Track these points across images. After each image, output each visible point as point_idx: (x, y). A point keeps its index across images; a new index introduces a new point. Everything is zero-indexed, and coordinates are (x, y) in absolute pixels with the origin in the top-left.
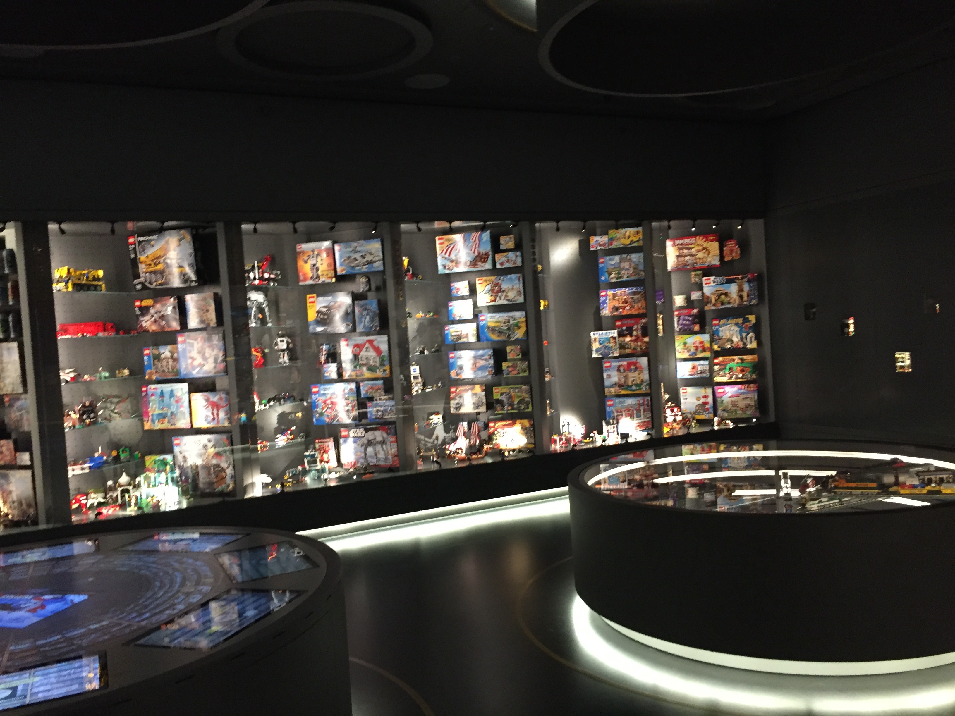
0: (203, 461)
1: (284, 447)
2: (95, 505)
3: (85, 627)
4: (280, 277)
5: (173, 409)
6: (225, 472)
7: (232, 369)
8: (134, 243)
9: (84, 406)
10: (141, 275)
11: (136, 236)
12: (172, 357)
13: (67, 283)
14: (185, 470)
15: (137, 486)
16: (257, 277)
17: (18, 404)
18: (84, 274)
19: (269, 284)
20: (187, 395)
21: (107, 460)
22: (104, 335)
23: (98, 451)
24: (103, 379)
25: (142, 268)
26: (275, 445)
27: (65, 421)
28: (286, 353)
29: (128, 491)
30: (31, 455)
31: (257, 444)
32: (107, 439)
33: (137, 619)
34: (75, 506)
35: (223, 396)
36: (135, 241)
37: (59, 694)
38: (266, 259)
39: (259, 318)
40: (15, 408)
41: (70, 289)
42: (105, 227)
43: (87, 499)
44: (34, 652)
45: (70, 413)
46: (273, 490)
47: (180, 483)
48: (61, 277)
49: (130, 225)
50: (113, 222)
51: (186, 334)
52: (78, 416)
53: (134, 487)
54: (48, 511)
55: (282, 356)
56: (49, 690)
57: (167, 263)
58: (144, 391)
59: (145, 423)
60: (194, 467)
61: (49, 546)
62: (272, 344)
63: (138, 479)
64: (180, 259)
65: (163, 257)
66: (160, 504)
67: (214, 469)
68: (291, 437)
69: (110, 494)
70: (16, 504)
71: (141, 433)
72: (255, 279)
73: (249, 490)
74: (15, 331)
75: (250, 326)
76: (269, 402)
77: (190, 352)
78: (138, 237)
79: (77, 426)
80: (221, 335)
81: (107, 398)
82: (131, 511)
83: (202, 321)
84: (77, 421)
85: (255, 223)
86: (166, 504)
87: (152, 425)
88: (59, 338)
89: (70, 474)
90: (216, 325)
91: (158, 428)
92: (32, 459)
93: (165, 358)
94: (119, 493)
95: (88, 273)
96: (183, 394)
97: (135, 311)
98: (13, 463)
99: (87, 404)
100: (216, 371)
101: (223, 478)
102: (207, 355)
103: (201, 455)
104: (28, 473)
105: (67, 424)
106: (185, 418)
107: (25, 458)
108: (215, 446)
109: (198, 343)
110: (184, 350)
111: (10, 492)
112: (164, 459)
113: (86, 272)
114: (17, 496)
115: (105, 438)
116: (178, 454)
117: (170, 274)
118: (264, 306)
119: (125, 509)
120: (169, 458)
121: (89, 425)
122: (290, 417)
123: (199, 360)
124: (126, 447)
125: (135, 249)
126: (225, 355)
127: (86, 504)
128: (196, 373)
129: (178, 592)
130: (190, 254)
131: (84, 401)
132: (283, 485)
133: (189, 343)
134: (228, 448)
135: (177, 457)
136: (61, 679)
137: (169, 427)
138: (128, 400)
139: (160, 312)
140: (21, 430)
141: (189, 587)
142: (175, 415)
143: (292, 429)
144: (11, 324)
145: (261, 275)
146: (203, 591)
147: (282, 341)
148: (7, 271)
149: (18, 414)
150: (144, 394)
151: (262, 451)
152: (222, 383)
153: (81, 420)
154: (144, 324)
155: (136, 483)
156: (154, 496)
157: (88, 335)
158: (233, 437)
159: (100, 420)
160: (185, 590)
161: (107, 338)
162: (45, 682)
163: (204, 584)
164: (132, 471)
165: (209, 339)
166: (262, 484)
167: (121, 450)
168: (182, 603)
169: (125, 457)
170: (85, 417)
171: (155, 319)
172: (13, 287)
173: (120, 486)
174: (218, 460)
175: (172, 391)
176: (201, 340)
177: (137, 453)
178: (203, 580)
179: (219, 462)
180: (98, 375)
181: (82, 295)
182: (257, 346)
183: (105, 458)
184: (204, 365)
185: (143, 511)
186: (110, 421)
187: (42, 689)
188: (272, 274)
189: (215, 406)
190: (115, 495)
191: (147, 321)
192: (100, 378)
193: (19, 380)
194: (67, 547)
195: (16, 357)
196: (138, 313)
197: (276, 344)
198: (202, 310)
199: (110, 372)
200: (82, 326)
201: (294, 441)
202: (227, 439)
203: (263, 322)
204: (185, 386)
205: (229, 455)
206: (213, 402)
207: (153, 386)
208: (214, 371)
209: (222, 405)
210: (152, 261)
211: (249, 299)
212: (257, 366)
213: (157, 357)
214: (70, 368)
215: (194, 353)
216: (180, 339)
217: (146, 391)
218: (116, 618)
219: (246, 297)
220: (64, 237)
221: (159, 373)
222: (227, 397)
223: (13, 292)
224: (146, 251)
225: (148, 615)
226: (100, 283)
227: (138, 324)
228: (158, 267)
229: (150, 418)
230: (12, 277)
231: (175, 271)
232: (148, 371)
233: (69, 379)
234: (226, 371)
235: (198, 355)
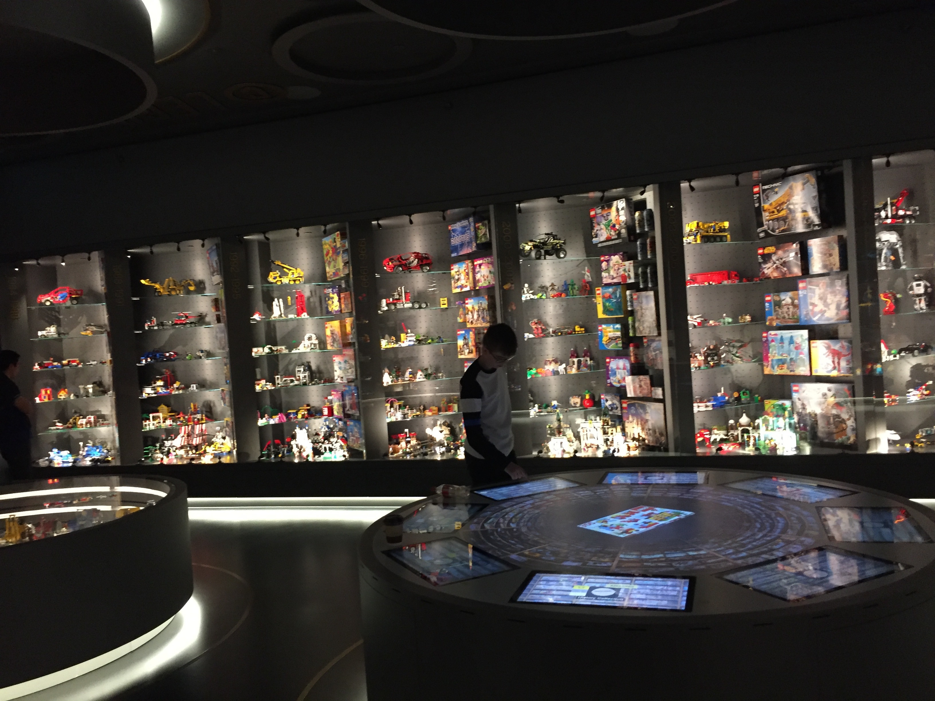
0: (822, 410)
1: (917, 403)
2: (718, 440)
3: (684, 552)
4: (918, 213)
5: (793, 356)
6: (845, 424)
7: (856, 316)
8: (758, 193)
9: (708, 349)
10: (765, 223)
11: (761, 184)
12: (793, 304)
13: (695, 236)
14: (803, 417)
15: (756, 428)
16: (890, 215)
17: (654, 345)
18: (711, 227)
19: (904, 222)
20: (807, 342)
21: (728, 399)
22: (728, 282)
23: (721, 392)
24: (726, 324)
25: (766, 216)
26: (906, 400)
27: (691, 362)
28: (923, 298)
29: (747, 432)
30: (663, 390)
31: (883, 397)
32: (730, 381)
33: (734, 556)
34: (700, 439)
35: (845, 344)
36: (759, 190)
37: (651, 605)
38: (902, 195)
39: (891, 260)
40: (651, 349)
41: (699, 241)
42: (730, 179)
43: (710, 434)
44: (638, 565)
45: (696, 355)
46: (902, 448)
47: (798, 430)
48: (691, 231)
49: (755, 174)
50: (737, 174)
51: (808, 279)
52: (703, 358)
53: (754, 428)
54: (676, 440)
55: (918, 302)
56: (643, 599)
57: (790, 209)
58: (764, 337)
59: (765, 367)
60: (813, 415)
61: (676, 472)
62: (906, 289)
63: (757, 421)
64: (804, 203)
65: (786, 203)
66: (777, 447)
67: (834, 419)
68: (926, 393)
69: (732, 432)
70: (651, 432)
71: (761, 378)
72: (887, 217)
73: (872, 445)
74: (652, 282)
75: (879, 269)
76: (899, 352)
77: (811, 299)
78: (763, 186)
79: (702, 367)
80: (845, 280)
81: (729, 343)
82: (749, 451)
83: (825, 266)
84: (702, 362)
85: (888, 156)
86: (784, 448)
87: (772, 369)
88: (688, 286)
89: (696, 410)
90: (839, 270)
91: (777, 373)
92: (664, 394)
93: (786, 305)
94: (739, 432)
95: (715, 225)
96: (803, 341)
97: (757, 259)
98: (650, 396)
99: (711, 347)
100: (838, 318)
101: (844, 430)
102: (829, 301)
103: (820, 404)
104: (660, 406)
105: (694, 365)
106: (804, 366)
107: (658, 392)
108: (835, 396)
109: (820, 289)
110: (805, 296)
111: (647, 421)
112: (783, 404)
113: (713, 224)
114: (652, 424)
115: (728, 380)
116: (797, 400)
117: (794, 219)
118: (898, 246)
119: (744, 449)
120: (787, 403)
121: (712, 367)
122: (926, 371)
123: (820, 306)
124: (747, 390)
125: (759, 198)
126: (849, 300)
127: (710, 439)
128: (816, 320)
129: (778, 537)
130: (814, 197)
131: (708, 344)
132: (912, 445)
133: (811, 289)
134: (850, 399)
135: (795, 403)
136: (655, 592)
137: (789, 373)
138: (750, 344)
139: (781, 259)
140: (656, 368)
141: (790, 536)
142: (794, 361)
143: (927, 384)
144: (649, 275)
145: (894, 213)
146: (806, 543)
147: (919, 285)
148: (646, 229)
149: (654, 353)
150: (764, 339)
151: (890, 405)
152: (845, 330)
153: (706, 362)
154: (766, 271)
155: (756, 424)
156: (772, 439)
157: (714, 284)
158: (856, 388)
159: (722, 362)
160: (785, 537)
161: (731, 285)
162: (642, 591)
163: (807, 536)
164: (752, 413)
165: (832, 284)
166: (889, 440)
167: (741, 393)
168: (781, 550)
169: (746, 399)
170: (709, 359)
171: (776, 266)
172: (651, 242)
173: (741, 426)
174: (839, 411)
175: (792, 337)
176: (823, 286)
177: (757, 396)
178: (806, 532)
179: (840, 413)
180: (722, 320)
181: (710, 246)
182: (887, 291)
183: (727, 398)
184: (825, 311)
185: (760, 453)
186: (732, 363)
187: (639, 596)
188: (909, 210)
189: (836, 354)
190: (736, 434)
191: (769, 268)
192: (724, 323)
193: (654, 324)
194: (692, 475)
195: (652, 304)
196: (761, 260)
197: (912, 289)
198: (827, 254)
199: (733, 318)
200: (709, 275)
201: (929, 397)
202: (849, 390)
203: (896, 264)
204: (805, 333)
205: (850, 407)
206: (834, 350)
207: (773, 332)
208: (836, 318)
209: (843, 353)
210: (775, 208)
211: (880, 240)
212: (887, 313)
213: (778, 304)
214: (698, 314)
215: (816, 300)
216: (801, 285)
217: (766, 337)
218: (714, 550)
219: (875, 237)
220: (693, 194)
221: (779, 319)
222: (850, 345)
223: (651, 247)
224: (769, 199)
225: (744, 554)
226: (726, 234)
227: (761, 271)
228: (781, 214)
229: (770, 363)
230: (650, 234)
231: (799, 216)
232: (769, 317)
233: (696, 324)
234: (849, 318)
235: (820, 301)
